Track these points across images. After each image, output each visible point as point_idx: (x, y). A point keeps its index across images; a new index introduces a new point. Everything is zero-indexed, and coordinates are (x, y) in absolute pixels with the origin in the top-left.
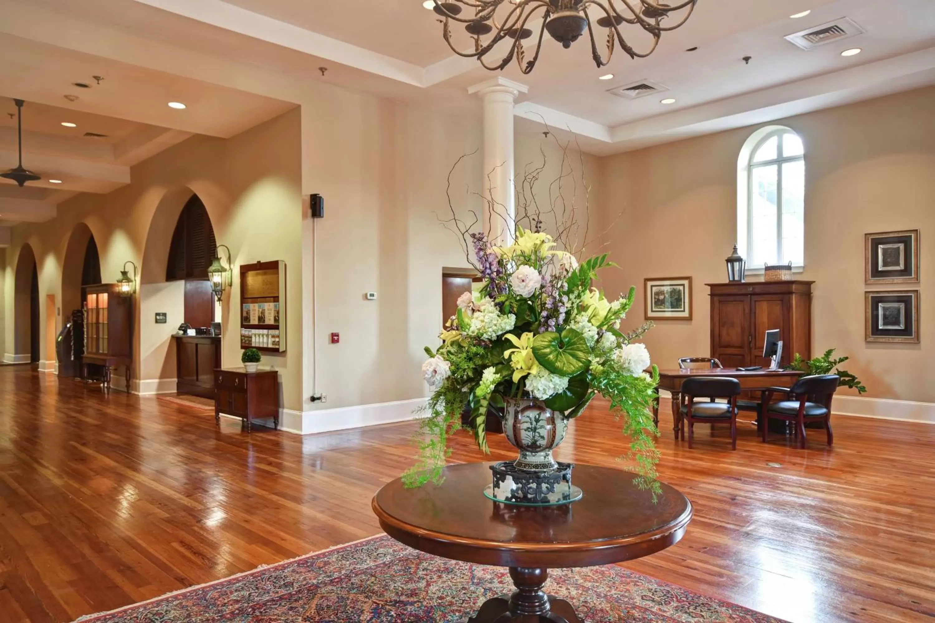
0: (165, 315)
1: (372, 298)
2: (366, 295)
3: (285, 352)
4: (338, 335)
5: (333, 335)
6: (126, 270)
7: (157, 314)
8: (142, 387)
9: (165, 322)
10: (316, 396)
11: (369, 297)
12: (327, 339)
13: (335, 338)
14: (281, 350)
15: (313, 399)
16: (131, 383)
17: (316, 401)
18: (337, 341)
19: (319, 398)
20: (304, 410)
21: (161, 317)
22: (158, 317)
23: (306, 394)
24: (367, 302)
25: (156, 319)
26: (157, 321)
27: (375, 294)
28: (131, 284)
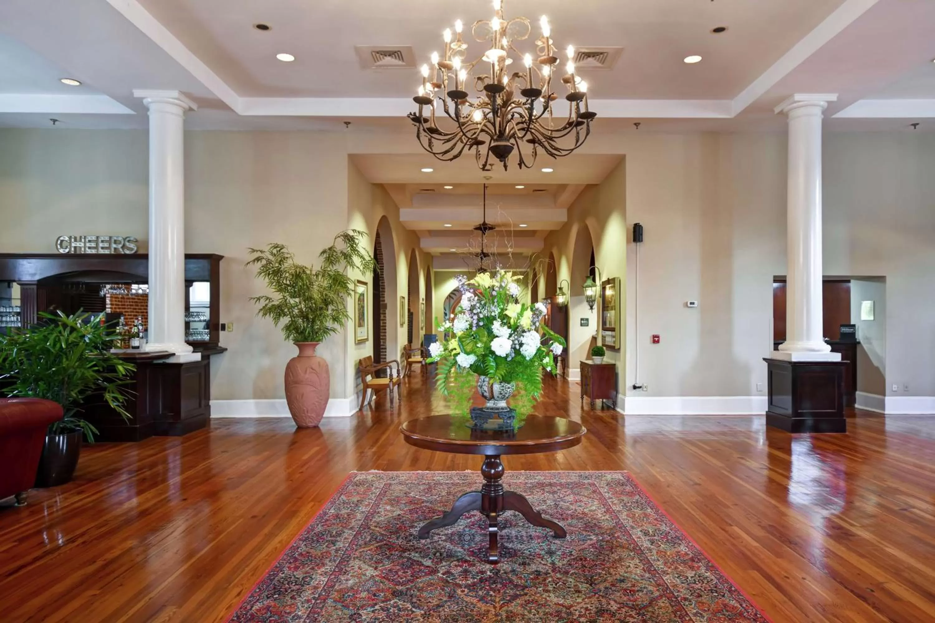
0: (587, 320)
1: (692, 306)
2: (687, 303)
3: (619, 349)
4: (658, 337)
5: (654, 337)
6: (562, 286)
7: (582, 319)
8: (570, 375)
9: (588, 325)
10: (637, 385)
11: (689, 305)
12: (649, 340)
13: (656, 339)
14: (616, 348)
15: (635, 387)
16: (566, 371)
17: (638, 390)
18: (658, 342)
19: (640, 387)
20: (627, 395)
21: (585, 322)
22: (582, 322)
23: (629, 383)
24: (687, 309)
25: (581, 323)
26: (582, 325)
27: (696, 302)
28: (564, 296)
